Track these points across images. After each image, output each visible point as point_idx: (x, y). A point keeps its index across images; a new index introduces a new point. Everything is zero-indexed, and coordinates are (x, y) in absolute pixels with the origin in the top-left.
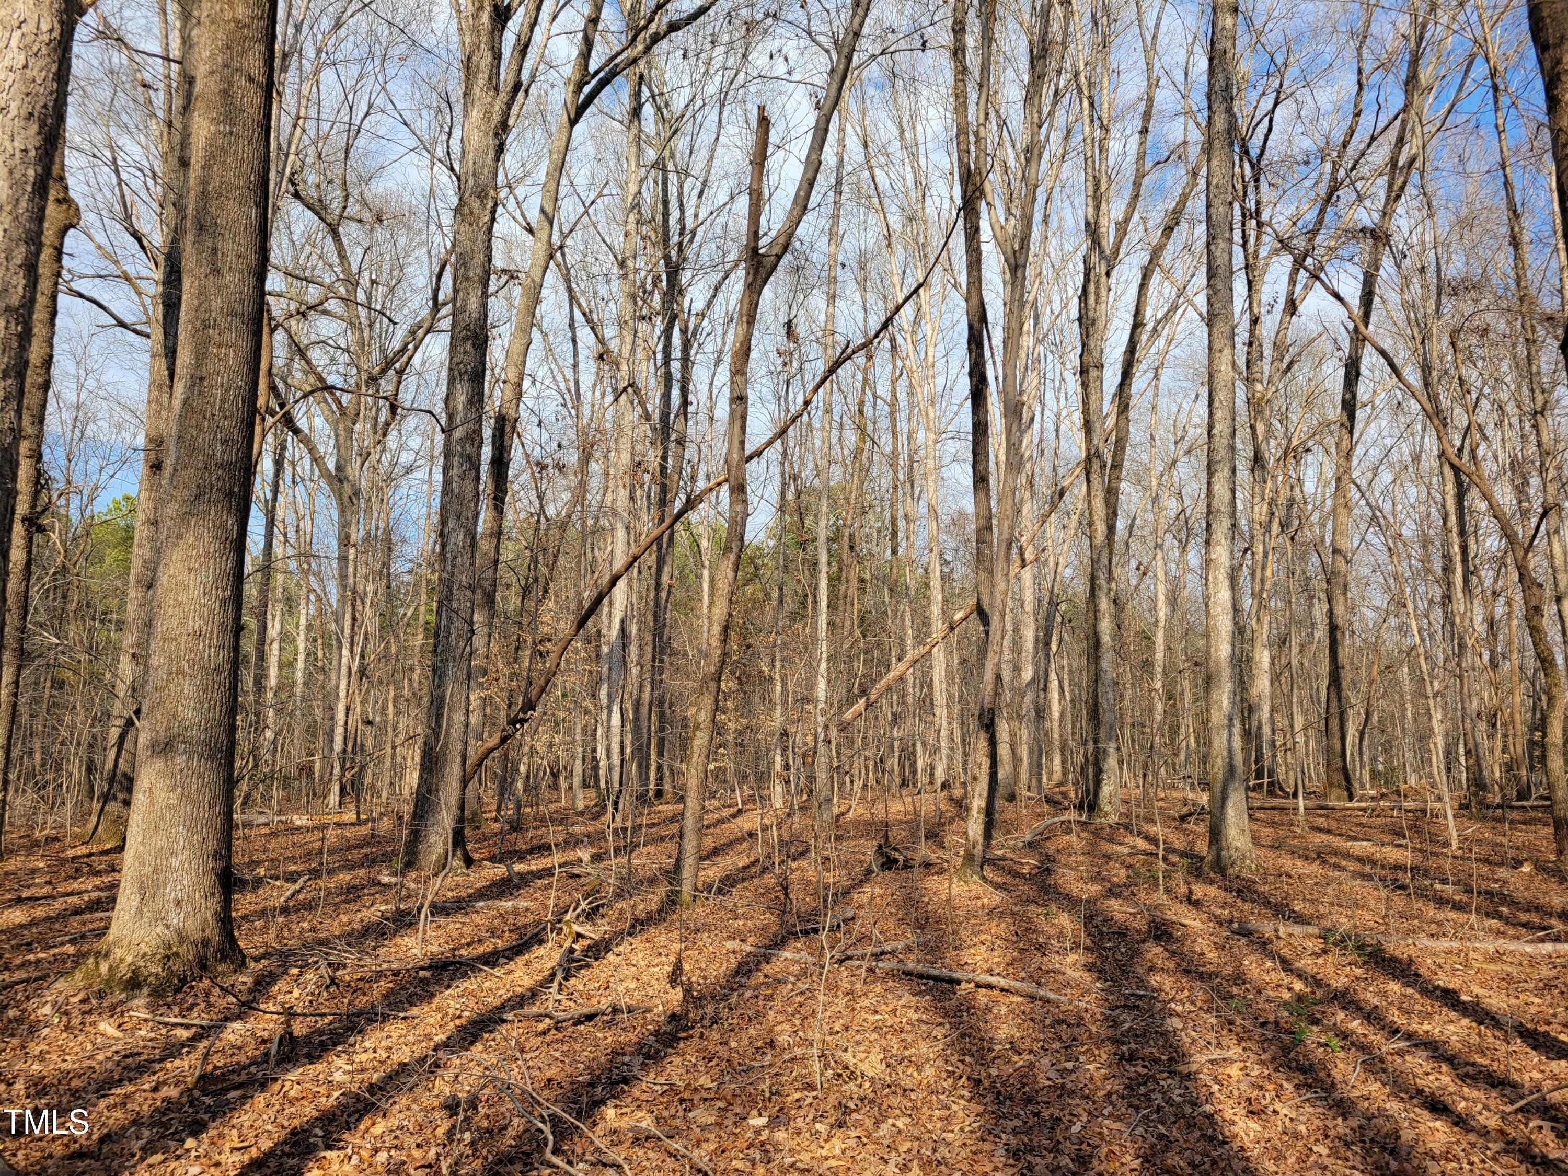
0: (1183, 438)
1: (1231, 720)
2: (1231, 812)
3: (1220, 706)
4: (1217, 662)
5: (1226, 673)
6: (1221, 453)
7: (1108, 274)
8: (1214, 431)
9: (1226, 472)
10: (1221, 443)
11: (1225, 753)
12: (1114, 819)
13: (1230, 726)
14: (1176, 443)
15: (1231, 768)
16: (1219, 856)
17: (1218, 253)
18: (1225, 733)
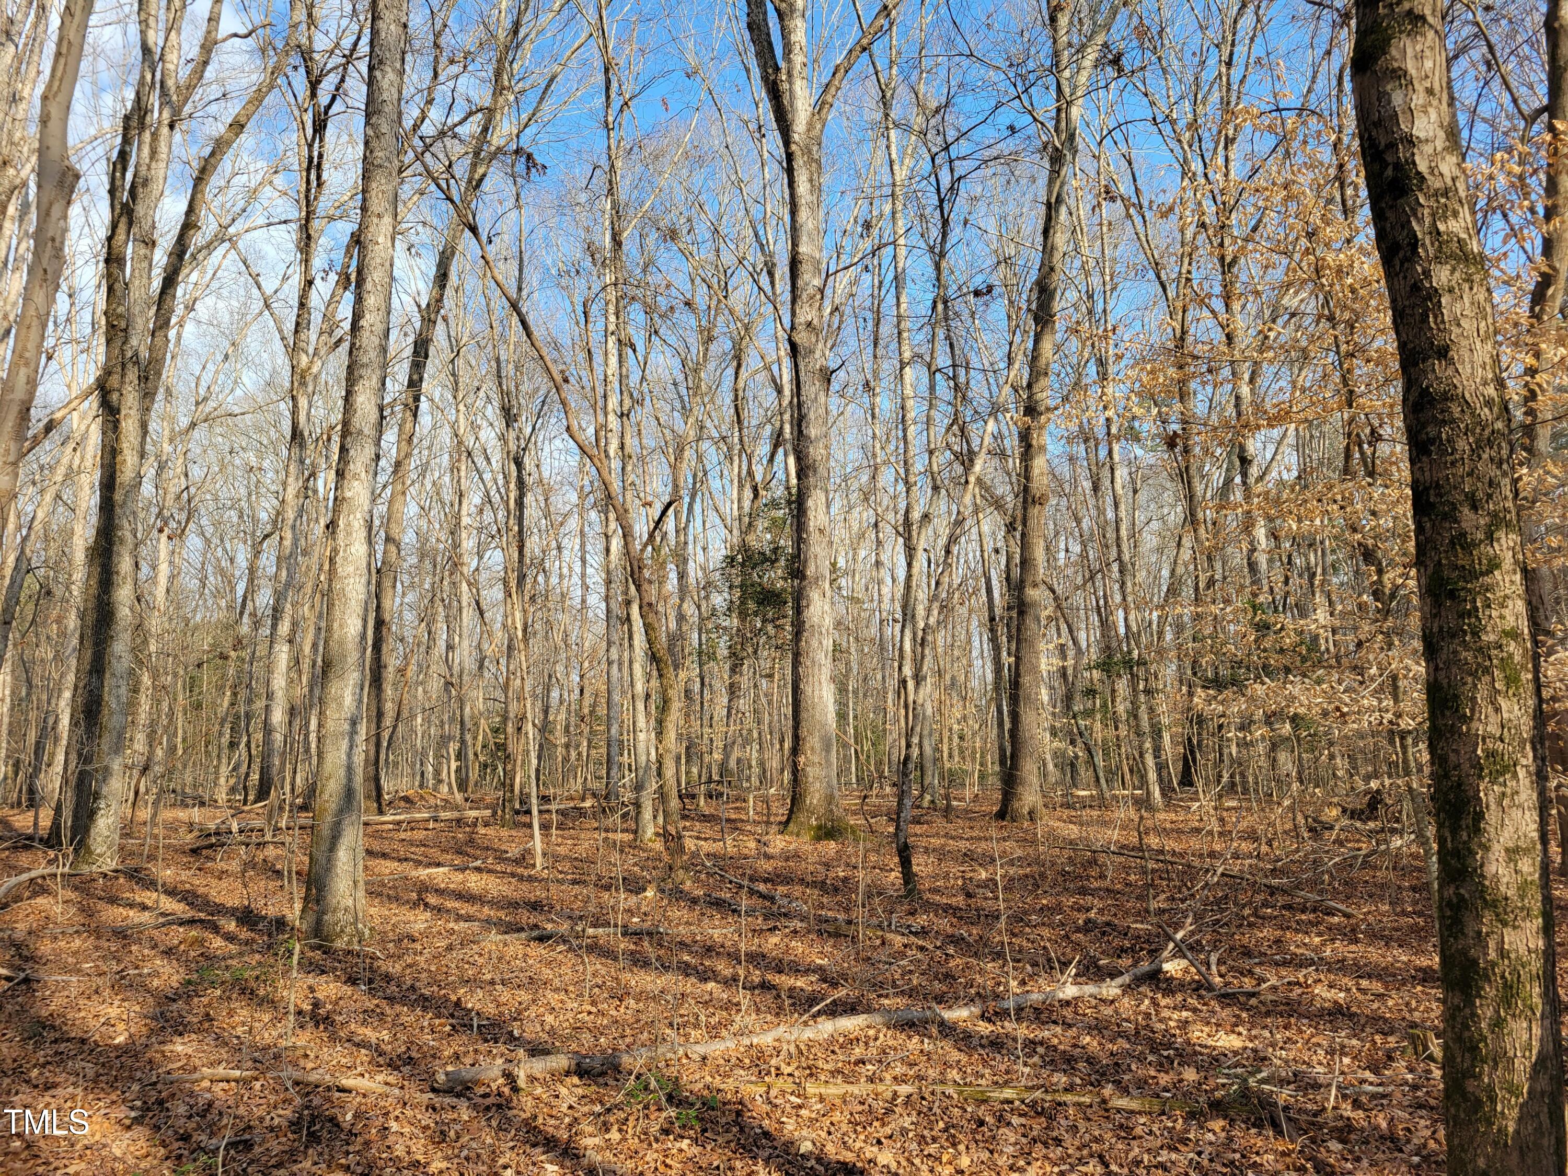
0: (205, 399)
1: (354, 723)
2: (343, 855)
3: (340, 705)
4: (341, 643)
5: (353, 657)
6: (370, 355)
7: (172, 126)
8: (363, 323)
9: (375, 382)
10: (370, 340)
11: (342, 772)
12: (109, 863)
13: (353, 733)
14: (197, 403)
15: (349, 793)
16: (319, 923)
17: (385, 84)
18: (344, 744)
